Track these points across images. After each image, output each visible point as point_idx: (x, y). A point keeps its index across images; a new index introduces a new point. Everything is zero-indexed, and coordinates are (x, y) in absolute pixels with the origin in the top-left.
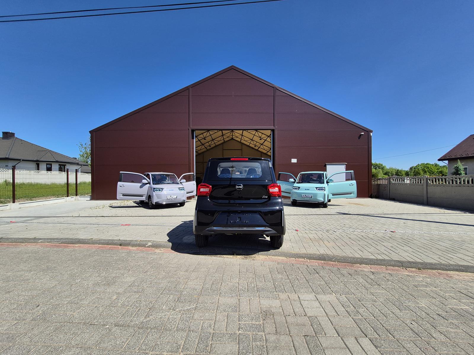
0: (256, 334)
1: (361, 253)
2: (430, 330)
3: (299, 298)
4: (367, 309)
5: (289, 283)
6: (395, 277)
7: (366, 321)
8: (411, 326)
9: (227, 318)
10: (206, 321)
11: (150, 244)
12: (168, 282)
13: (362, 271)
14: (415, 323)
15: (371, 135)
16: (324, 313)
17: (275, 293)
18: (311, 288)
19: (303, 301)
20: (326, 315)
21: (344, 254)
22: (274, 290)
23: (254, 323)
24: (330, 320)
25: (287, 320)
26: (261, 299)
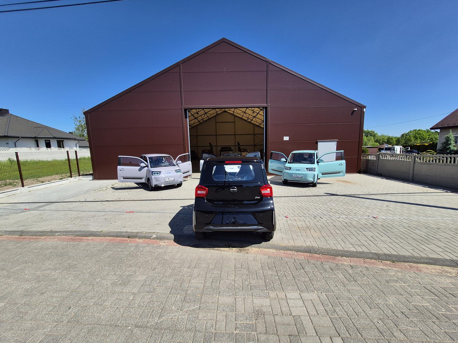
0: (250, 334)
1: (343, 244)
2: (393, 329)
3: (286, 296)
4: (343, 308)
5: (278, 280)
6: (371, 272)
7: (341, 320)
8: (378, 325)
9: (226, 318)
10: (209, 321)
11: (154, 236)
12: (175, 281)
13: (342, 264)
14: (381, 322)
15: (364, 111)
16: (306, 312)
17: (266, 291)
18: (297, 285)
19: (289, 300)
20: (308, 314)
21: (329, 246)
22: (265, 288)
23: (248, 323)
24: (311, 319)
25: (275, 319)
26: (254, 298)
